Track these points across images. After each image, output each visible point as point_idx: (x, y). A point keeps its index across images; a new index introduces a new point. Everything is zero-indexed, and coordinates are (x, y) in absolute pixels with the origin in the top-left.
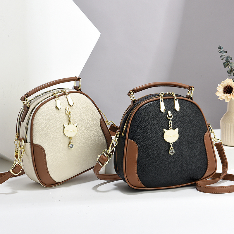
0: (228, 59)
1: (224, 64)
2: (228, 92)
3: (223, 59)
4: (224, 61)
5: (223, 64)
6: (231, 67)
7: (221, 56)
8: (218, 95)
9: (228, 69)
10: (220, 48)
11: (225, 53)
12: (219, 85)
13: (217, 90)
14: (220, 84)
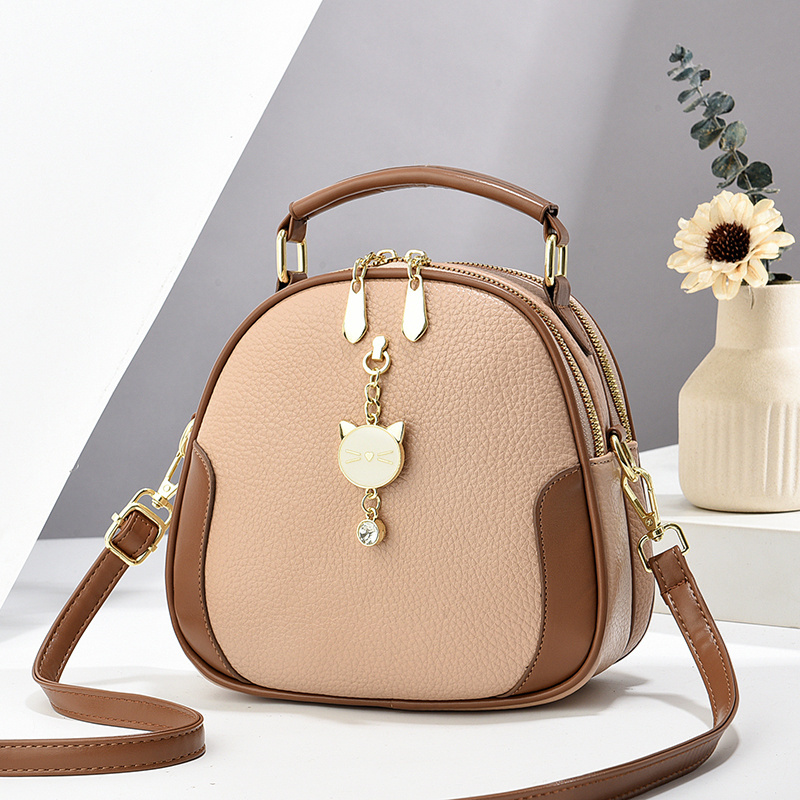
0: (718, 105)
1: (695, 129)
2: (730, 252)
3: (692, 108)
4: (699, 116)
5: (692, 132)
6: (731, 143)
7: (683, 96)
8: (681, 270)
9: (715, 151)
10: (679, 56)
11: (702, 79)
12: (682, 222)
13: (677, 243)
14: (689, 216)
